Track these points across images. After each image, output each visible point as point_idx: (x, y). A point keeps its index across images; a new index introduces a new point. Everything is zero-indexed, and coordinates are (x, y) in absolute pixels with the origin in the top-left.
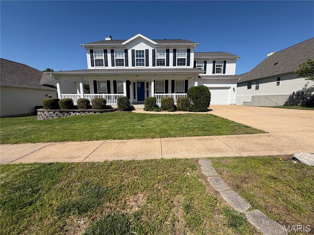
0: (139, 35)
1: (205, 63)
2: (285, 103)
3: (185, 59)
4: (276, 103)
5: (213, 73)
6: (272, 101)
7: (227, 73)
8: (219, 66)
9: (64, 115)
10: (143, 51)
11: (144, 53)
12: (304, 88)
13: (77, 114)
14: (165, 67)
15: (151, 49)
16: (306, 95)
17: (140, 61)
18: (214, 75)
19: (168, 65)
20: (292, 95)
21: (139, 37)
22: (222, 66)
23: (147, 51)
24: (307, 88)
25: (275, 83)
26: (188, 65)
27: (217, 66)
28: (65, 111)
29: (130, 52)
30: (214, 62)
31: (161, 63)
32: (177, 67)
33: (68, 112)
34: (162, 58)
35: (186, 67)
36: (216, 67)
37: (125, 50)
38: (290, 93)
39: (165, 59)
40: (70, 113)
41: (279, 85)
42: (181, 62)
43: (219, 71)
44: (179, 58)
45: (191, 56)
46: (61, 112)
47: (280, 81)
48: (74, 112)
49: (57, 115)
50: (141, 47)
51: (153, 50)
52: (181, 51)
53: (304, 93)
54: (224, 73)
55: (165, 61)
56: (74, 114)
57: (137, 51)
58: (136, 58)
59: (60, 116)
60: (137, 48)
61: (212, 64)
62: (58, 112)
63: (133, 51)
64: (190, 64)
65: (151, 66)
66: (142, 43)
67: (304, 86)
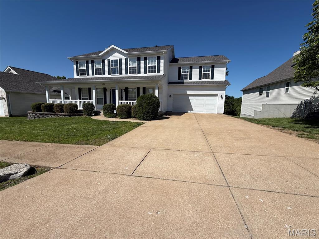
0: (113, 46)
1: (191, 68)
2: (293, 114)
3: (156, 66)
4: (284, 113)
5: (200, 78)
6: (280, 111)
7: (215, 79)
8: (206, 71)
9: (43, 116)
10: (117, 60)
11: (118, 62)
12: (312, 96)
13: (53, 116)
14: (136, 75)
15: (124, 58)
16: (314, 105)
17: (115, 70)
18: (200, 80)
19: (139, 72)
20: (300, 105)
21: (113, 48)
22: (210, 71)
23: (121, 60)
24: (315, 97)
25: (284, 89)
26: (159, 72)
27: (204, 71)
28: (43, 114)
29: (106, 61)
30: (201, 67)
31: (133, 71)
32: (148, 74)
33: (46, 115)
34: (134, 66)
35: (156, 74)
36: (202, 73)
37: (102, 60)
38: (298, 102)
39: (136, 67)
40: (48, 115)
41: (288, 92)
42: (152, 69)
43: (206, 76)
44: (149, 65)
45: (161, 63)
46: (41, 114)
47: (289, 87)
48: (51, 115)
49: (38, 116)
50: (116, 56)
51: (125, 59)
52: (152, 59)
53: (311, 103)
54: (212, 78)
55: (136, 69)
56: (51, 116)
57: (112, 61)
58: (111, 67)
59: (40, 118)
60: (112, 58)
61: (199, 70)
62: (38, 114)
63: (109, 61)
64: (161, 71)
65: (124, 75)
66: (116, 53)
67: (312, 94)
